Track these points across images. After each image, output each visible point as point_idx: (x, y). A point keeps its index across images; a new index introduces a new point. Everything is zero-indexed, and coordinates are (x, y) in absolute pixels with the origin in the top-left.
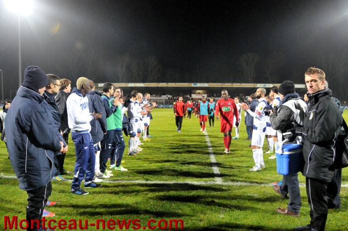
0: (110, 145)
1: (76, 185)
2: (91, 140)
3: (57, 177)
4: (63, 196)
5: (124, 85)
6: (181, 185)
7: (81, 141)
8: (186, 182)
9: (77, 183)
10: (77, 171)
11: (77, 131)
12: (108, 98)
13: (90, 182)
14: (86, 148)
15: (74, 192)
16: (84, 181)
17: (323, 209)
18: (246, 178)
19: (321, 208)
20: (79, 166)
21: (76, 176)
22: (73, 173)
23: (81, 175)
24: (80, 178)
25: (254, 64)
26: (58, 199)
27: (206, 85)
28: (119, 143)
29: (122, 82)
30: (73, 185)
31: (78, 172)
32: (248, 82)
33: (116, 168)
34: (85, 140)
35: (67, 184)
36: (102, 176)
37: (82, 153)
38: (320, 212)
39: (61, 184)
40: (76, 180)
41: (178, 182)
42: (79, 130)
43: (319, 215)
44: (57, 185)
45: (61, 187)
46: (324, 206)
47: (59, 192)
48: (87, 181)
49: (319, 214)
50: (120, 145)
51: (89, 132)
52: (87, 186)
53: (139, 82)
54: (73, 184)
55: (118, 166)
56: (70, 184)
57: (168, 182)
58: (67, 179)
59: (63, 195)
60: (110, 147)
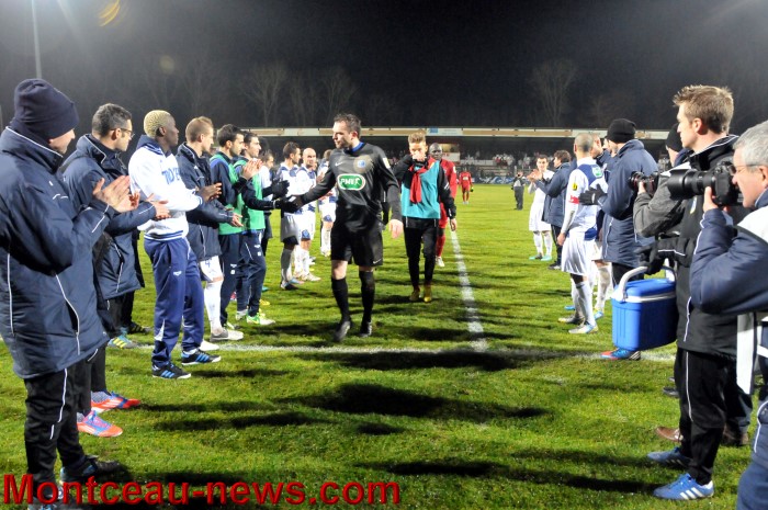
0: (234, 266)
1: (161, 358)
2: (191, 256)
3: (118, 339)
4: (128, 382)
5: (272, 132)
6: (394, 355)
7: (166, 258)
8: (405, 350)
9: (163, 353)
10: (160, 326)
11: (154, 235)
12: (228, 160)
13: (193, 351)
14: (177, 274)
15: (158, 373)
16: (178, 348)
17: (715, 418)
18: (541, 341)
19: (710, 417)
20: (163, 315)
21: (159, 338)
22: (154, 331)
23: (169, 334)
24: (169, 342)
25: (567, 84)
26: (117, 388)
27: (457, 132)
28: (251, 262)
29: (270, 126)
30: (154, 358)
31: (162, 329)
32: (552, 127)
33: (250, 319)
34: (173, 255)
35: (138, 356)
36: (227, 336)
37: (169, 285)
38: (706, 426)
39: (125, 355)
40: (161, 346)
41: (389, 350)
42: (160, 232)
43: (704, 432)
44: (116, 358)
45: (126, 362)
46: (716, 413)
47: (121, 374)
48: (186, 347)
49: (704, 429)
50: (252, 266)
51: (184, 236)
52: (187, 360)
53: (308, 125)
54: (154, 355)
55: (253, 313)
56: (146, 355)
57: (365, 350)
58: (141, 344)
59: (129, 379)
60: (233, 272)
